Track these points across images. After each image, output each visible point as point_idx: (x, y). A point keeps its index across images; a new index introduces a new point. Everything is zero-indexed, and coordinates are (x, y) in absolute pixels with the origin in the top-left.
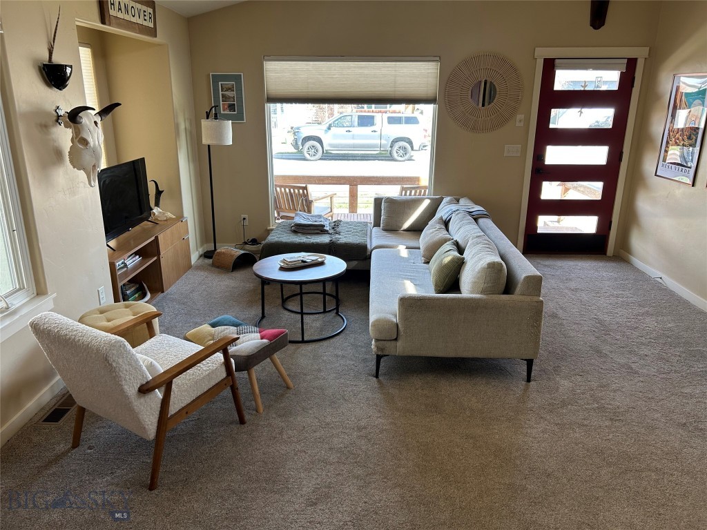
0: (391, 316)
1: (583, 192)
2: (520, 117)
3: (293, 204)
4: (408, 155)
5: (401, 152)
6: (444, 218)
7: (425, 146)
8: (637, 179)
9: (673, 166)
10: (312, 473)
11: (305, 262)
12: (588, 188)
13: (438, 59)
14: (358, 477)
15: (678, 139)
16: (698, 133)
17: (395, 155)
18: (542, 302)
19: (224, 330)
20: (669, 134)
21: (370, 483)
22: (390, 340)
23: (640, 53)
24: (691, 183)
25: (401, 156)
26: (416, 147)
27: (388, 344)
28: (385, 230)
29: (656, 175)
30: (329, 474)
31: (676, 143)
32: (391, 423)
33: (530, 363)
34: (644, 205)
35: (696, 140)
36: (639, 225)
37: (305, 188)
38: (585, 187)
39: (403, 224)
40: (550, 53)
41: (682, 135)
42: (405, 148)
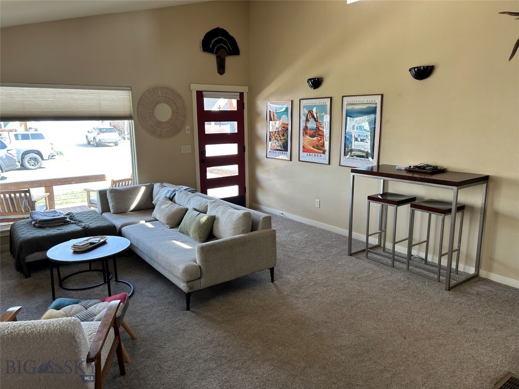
0: (193, 263)
1: (217, 173)
2: (188, 127)
3: (14, 207)
4: (39, 164)
5: (32, 162)
6: (168, 195)
7: (54, 156)
8: (255, 161)
9: (277, 151)
10: (209, 379)
11: (93, 243)
12: (221, 170)
13: (130, 88)
14: (238, 368)
15: (277, 136)
16: (288, 133)
17: (27, 165)
18: (275, 230)
19: (72, 309)
20: (270, 134)
21: (248, 367)
22: (196, 280)
23: (244, 89)
24: (289, 159)
25: (33, 165)
26: (45, 157)
27: (195, 283)
28: (115, 213)
29: (267, 157)
30: (220, 374)
31: (276, 139)
32: (226, 331)
33: (272, 270)
34: (262, 175)
35: (287, 137)
36: (261, 187)
37: (28, 191)
38: (218, 170)
39: (129, 207)
40: (200, 87)
41: (279, 134)
42: (35, 159)
